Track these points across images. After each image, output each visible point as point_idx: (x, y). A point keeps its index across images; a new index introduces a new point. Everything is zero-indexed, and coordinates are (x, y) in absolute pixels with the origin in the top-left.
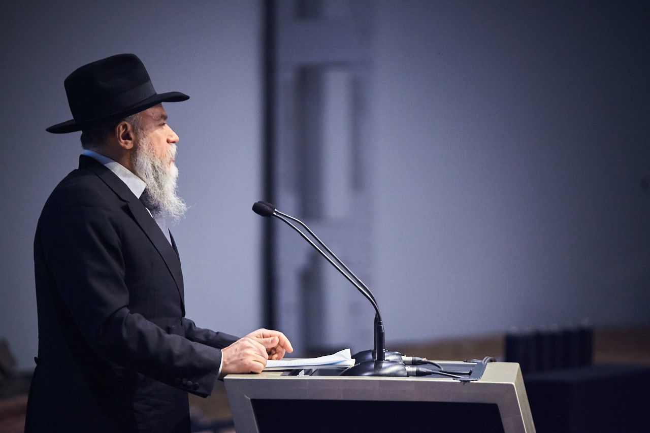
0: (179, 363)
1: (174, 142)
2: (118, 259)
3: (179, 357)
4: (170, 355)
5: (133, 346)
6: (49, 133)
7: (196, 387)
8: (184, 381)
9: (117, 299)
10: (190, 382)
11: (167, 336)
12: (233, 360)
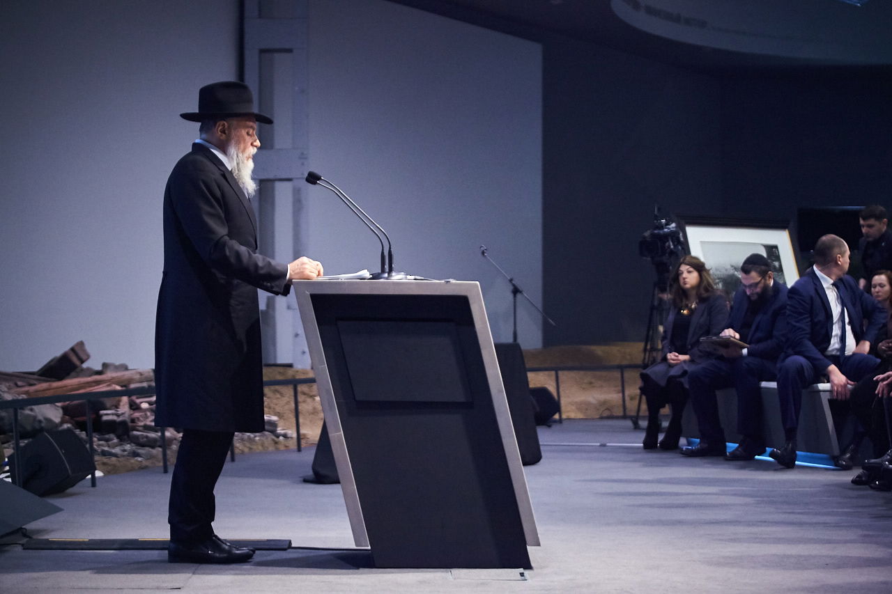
0: (262, 272)
1: (256, 146)
2: (220, 206)
3: (262, 268)
4: (256, 266)
5: (233, 260)
6: (182, 119)
7: (272, 287)
8: (265, 284)
9: (221, 231)
10: (269, 284)
11: (253, 255)
12: (297, 271)
